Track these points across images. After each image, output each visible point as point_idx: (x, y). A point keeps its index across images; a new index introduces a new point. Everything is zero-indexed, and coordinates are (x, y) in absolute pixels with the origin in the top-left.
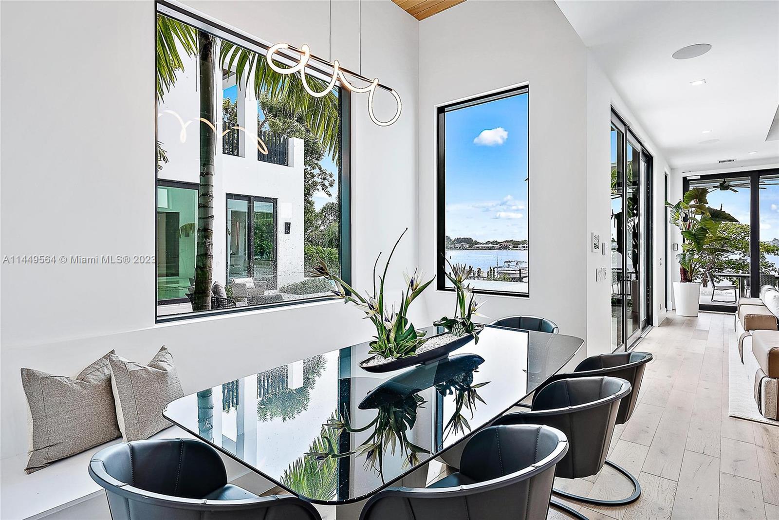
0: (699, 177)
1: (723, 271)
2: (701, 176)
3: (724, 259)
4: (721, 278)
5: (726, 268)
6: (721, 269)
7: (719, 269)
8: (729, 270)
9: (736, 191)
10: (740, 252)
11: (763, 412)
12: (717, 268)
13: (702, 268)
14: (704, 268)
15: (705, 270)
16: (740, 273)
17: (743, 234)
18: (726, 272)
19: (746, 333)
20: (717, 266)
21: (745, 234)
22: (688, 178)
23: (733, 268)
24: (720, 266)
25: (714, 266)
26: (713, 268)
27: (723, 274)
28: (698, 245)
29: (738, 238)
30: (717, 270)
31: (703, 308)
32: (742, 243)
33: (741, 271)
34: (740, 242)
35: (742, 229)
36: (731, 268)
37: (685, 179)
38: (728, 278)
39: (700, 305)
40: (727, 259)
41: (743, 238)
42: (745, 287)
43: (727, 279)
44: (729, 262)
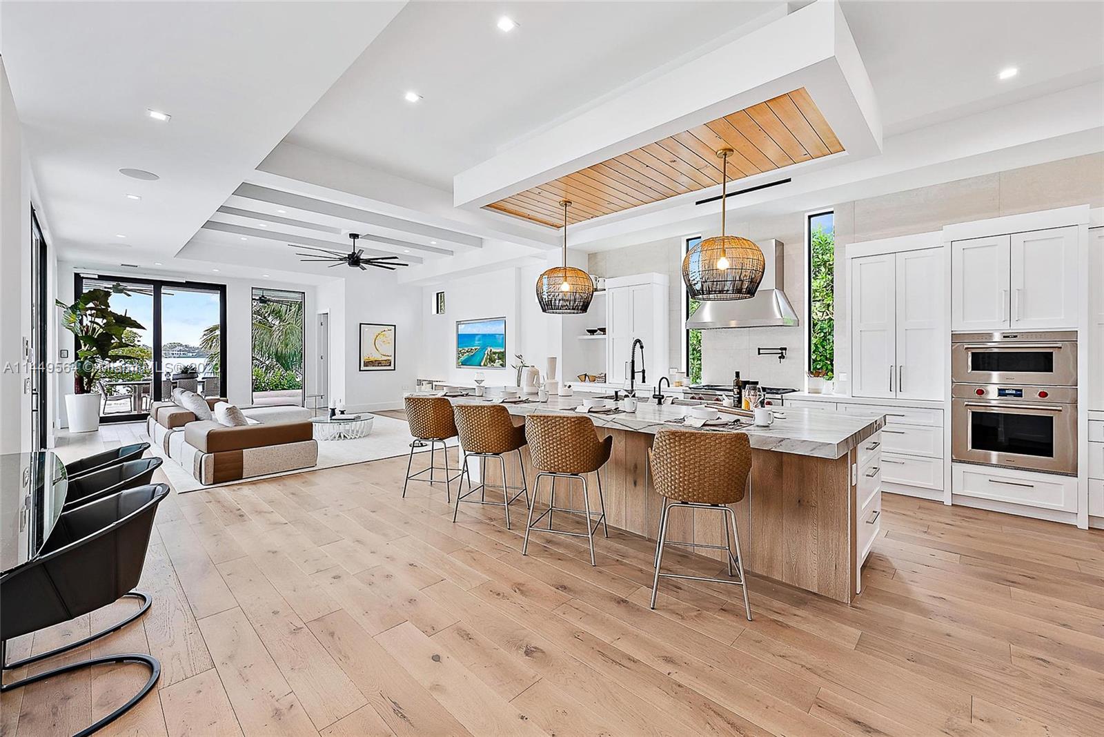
0: (97, 277)
2: (99, 276)
9: (129, 295)
11: (203, 482)
19: (171, 431)
22: (82, 275)
31: (104, 420)
37: (77, 276)
39: (101, 418)
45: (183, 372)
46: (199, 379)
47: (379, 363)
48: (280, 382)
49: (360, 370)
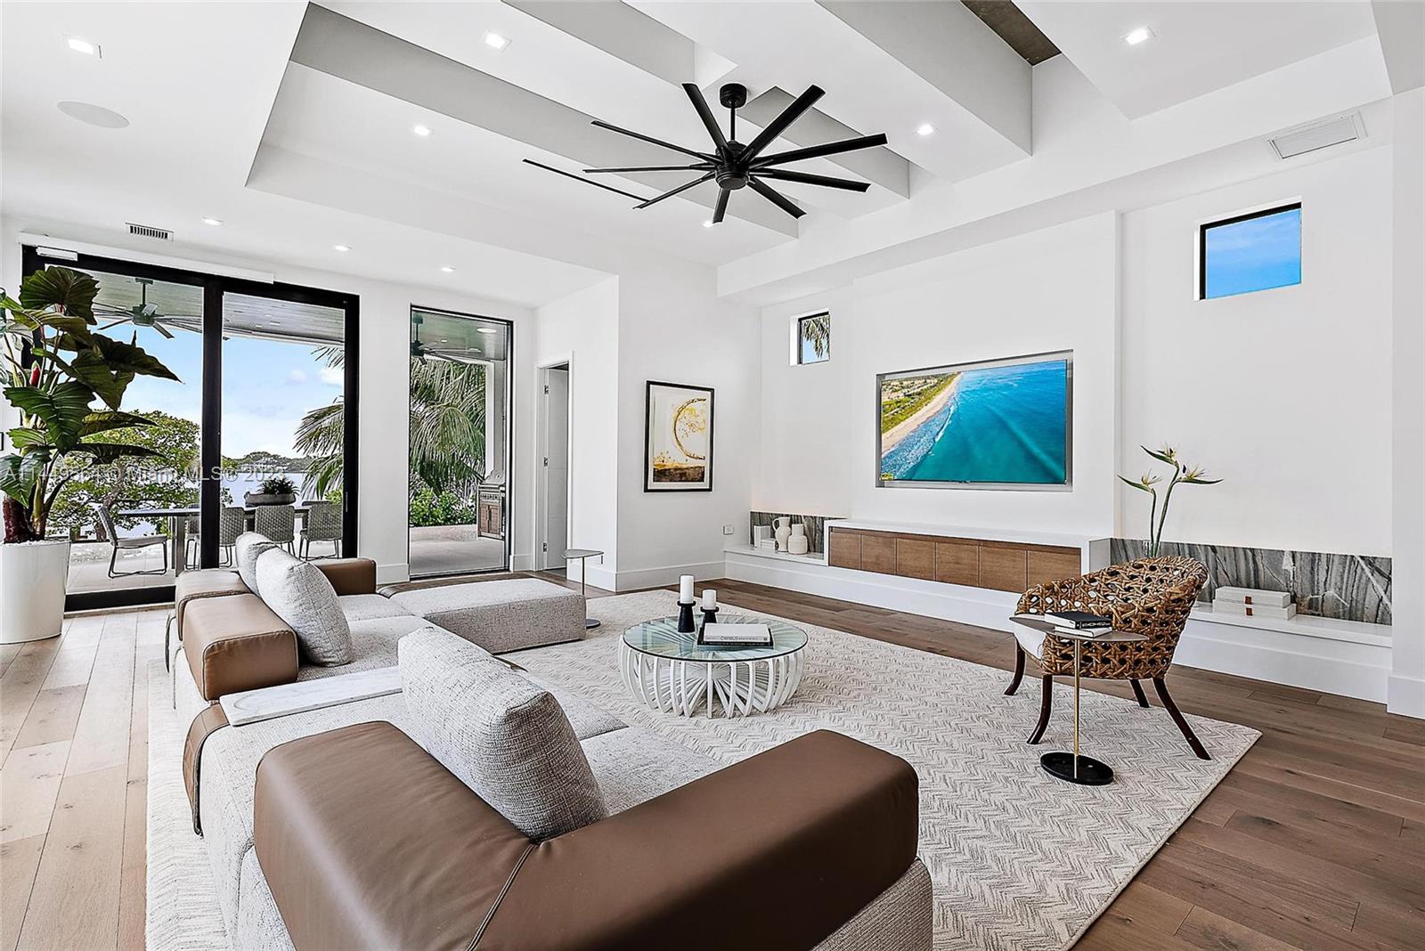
0: (75, 258)
1: (140, 506)
2: (80, 256)
3: (142, 483)
4: (136, 519)
5: (146, 500)
6: (134, 503)
7: (131, 502)
8: (152, 503)
10: (173, 469)
12: (127, 501)
13: (97, 502)
14: (100, 502)
15: (102, 505)
16: (172, 508)
17: (177, 438)
18: (144, 508)
20: (127, 497)
21: (181, 438)
22: (39, 252)
23: (158, 499)
24: (135, 497)
25: (122, 497)
26: (120, 501)
27: (139, 512)
28: (62, 430)
29: (168, 444)
30: (128, 504)
32: (177, 454)
33: (173, 505)
34: (171, 451)
35: (177, 427)
36: (154, 500)
38: (150, 518)
40: (148, 482)
41: (179, 445)
42: (186, 535)
43: (148, 521)
44: (152, 489)
45: (267, 491)
46: (297, 505)
47: (681, 475)
48: (431, 512)
49: (646, 490)
